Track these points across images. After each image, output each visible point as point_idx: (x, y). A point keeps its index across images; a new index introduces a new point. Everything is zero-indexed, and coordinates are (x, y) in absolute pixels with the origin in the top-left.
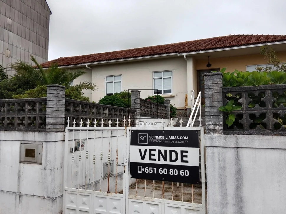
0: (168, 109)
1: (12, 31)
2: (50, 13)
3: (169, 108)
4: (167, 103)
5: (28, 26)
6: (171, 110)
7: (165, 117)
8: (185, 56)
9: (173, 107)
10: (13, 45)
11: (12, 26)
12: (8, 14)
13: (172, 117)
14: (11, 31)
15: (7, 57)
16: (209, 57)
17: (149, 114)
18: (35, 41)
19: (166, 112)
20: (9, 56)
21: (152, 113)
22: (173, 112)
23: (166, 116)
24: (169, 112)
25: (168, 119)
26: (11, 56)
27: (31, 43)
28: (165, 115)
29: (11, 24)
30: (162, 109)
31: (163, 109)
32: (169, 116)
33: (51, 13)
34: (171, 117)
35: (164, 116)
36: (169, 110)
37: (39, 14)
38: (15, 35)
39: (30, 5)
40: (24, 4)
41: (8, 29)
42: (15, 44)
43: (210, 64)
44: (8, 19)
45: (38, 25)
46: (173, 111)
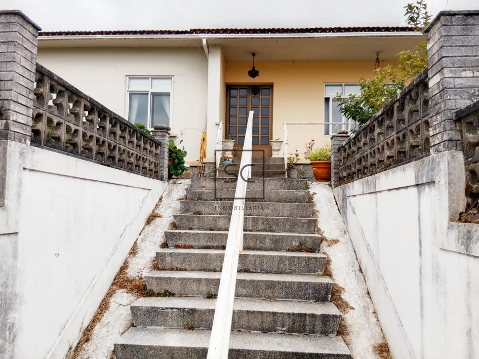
0: (162, 151)
3: (166, 150)
4: (160, 134)
6: (170, 156)
7: (154, 174)
8: (204, 42)
9: (175, 147)
13: (172, 174)
16: (254, 55)
17: (90, 150)
19: (157, 159)
21: (105, 149)
22: (176, 161)
23: (156, 172)
24: (166, 162)
25: (162, 180)
28: (152, 167)
30: (145, 149)
31: (148, 146)
32: (165, 173)
34: (170, 177)
35: (150, 170)
36: (166, 155)
43: (256, 69)
46: (178, 158)
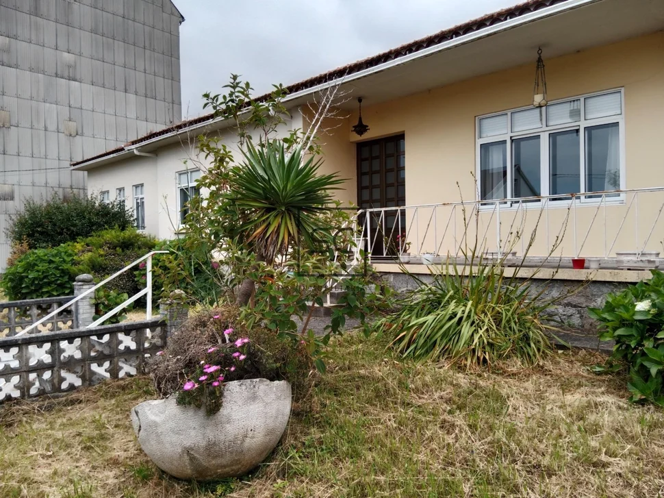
1: (78, 77)
2: (181, 19)
5: (120, 59)
10: (82, 109)
11: (75, 67)
12: (62, 43)
14: (75, 80)
15: (71, 135)
16: (360, 100)
18: (142, 90)
20: (74, 134)
26: (79, 133)
27: (132, 97)
29: (73, 64)
33: (183, 18)
37: (147, 29)
38: (87, 87)
39: (121, 12)
40: (104, 13)
41: (66, 75)
42: (87, 106)
44: (66, 54)
45: (148, 52)
